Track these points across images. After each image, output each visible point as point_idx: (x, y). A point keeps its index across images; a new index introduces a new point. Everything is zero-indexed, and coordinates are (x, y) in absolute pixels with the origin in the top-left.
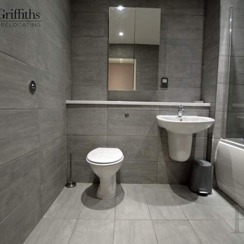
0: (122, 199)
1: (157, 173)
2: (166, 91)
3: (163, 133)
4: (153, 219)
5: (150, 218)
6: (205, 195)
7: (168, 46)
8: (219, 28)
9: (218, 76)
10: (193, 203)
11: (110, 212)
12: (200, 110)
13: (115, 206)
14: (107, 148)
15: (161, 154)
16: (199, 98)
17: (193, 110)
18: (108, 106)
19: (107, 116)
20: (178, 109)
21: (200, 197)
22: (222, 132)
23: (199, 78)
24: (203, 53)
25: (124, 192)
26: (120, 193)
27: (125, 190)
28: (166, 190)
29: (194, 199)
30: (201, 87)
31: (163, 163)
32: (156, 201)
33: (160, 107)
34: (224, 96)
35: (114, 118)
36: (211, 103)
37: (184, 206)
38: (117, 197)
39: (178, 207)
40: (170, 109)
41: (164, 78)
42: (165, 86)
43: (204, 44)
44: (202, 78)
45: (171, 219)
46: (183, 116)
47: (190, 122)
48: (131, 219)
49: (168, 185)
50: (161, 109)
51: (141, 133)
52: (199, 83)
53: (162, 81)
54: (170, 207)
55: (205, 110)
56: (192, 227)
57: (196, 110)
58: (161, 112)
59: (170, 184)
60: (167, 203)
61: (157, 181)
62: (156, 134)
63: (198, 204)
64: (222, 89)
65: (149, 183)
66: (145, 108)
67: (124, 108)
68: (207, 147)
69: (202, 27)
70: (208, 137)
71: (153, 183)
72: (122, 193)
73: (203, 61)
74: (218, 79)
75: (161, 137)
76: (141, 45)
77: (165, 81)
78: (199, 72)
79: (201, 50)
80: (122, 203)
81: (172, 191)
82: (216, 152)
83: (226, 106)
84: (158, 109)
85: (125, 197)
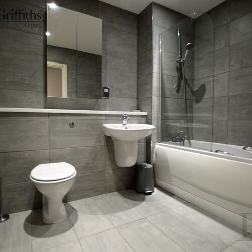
0: (76, 218)
1: (105, 182)
2: (108, 100)
3: (110, 141)
4: (116, 226)
5: (113, 227)
6: (150, 193)
7: (108, 56)
8: (151, 49)
9: (153, 89)
10: (144, 203)
11: (69, 233)
12: (139, 118)
13: (72, 226)
14: (49, 164)
15: (108, 163)
16: (136, 108)
17: (134, 118)
18: (49, 115)
19: (48, 126)
20: (123, 117)
21: (147, 196)
22: (158, 137)
23: (136, 90)
24: (138, 67)
25: (75, 210)
26: (71, 212)
27: (75, 207)
28: (116, 198)
29: (143, 199)
30: (137, 98)
31: (111, 171)
32: (112, 210)
33: (106, 115)
34: (158, 106)
35: (57, 128)
36: (148, 112)
37: (137, 207)
38: (70, 216)
39: (133, 209)
40: (115, 118)
41: (105, 88)
42: (107, 95)
43: (138, 60)
44: (138, 90)
45: (131, 221)
46: (127, 125)
47: (134, 129)
48: (95, 233)
49: (117, 192)
50: (107, 118)
51: (89, 143)
52: (135, 94)
53: (104, 90)
54: (127, 211)
55: (143, 119)
56: (151, 222)
57: (136, 118)
58: (107, 121)
59: (118, 191)
60: (122, 209)
61: (106, 190)
62: (103, 143)
63: (148, 202)
64: (156, 101)
65: (98, 195)
66: (91, 118)
67: (68, 118)
68: (147, 151)
69: (136, 45)
70: (147, 142)
71: (102, 193)
72: (74, 211)
73: (138, 75)
74: (153, 92)
75: (108, 145)
76: (71, 50)
77: (106, 91)
78: (135, 84)
79: (136, 65)
80: (78, 222)
81: (122, 197)
82: (154, 155)
83: (160, 115)
84: (104, 118)
85: (79, 214)
